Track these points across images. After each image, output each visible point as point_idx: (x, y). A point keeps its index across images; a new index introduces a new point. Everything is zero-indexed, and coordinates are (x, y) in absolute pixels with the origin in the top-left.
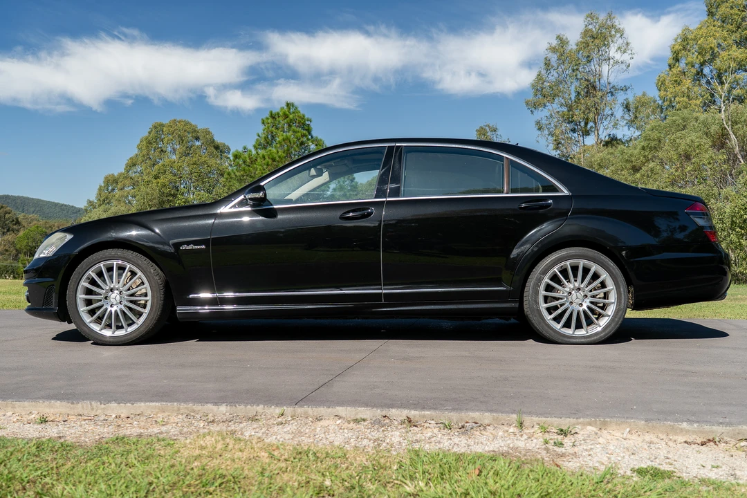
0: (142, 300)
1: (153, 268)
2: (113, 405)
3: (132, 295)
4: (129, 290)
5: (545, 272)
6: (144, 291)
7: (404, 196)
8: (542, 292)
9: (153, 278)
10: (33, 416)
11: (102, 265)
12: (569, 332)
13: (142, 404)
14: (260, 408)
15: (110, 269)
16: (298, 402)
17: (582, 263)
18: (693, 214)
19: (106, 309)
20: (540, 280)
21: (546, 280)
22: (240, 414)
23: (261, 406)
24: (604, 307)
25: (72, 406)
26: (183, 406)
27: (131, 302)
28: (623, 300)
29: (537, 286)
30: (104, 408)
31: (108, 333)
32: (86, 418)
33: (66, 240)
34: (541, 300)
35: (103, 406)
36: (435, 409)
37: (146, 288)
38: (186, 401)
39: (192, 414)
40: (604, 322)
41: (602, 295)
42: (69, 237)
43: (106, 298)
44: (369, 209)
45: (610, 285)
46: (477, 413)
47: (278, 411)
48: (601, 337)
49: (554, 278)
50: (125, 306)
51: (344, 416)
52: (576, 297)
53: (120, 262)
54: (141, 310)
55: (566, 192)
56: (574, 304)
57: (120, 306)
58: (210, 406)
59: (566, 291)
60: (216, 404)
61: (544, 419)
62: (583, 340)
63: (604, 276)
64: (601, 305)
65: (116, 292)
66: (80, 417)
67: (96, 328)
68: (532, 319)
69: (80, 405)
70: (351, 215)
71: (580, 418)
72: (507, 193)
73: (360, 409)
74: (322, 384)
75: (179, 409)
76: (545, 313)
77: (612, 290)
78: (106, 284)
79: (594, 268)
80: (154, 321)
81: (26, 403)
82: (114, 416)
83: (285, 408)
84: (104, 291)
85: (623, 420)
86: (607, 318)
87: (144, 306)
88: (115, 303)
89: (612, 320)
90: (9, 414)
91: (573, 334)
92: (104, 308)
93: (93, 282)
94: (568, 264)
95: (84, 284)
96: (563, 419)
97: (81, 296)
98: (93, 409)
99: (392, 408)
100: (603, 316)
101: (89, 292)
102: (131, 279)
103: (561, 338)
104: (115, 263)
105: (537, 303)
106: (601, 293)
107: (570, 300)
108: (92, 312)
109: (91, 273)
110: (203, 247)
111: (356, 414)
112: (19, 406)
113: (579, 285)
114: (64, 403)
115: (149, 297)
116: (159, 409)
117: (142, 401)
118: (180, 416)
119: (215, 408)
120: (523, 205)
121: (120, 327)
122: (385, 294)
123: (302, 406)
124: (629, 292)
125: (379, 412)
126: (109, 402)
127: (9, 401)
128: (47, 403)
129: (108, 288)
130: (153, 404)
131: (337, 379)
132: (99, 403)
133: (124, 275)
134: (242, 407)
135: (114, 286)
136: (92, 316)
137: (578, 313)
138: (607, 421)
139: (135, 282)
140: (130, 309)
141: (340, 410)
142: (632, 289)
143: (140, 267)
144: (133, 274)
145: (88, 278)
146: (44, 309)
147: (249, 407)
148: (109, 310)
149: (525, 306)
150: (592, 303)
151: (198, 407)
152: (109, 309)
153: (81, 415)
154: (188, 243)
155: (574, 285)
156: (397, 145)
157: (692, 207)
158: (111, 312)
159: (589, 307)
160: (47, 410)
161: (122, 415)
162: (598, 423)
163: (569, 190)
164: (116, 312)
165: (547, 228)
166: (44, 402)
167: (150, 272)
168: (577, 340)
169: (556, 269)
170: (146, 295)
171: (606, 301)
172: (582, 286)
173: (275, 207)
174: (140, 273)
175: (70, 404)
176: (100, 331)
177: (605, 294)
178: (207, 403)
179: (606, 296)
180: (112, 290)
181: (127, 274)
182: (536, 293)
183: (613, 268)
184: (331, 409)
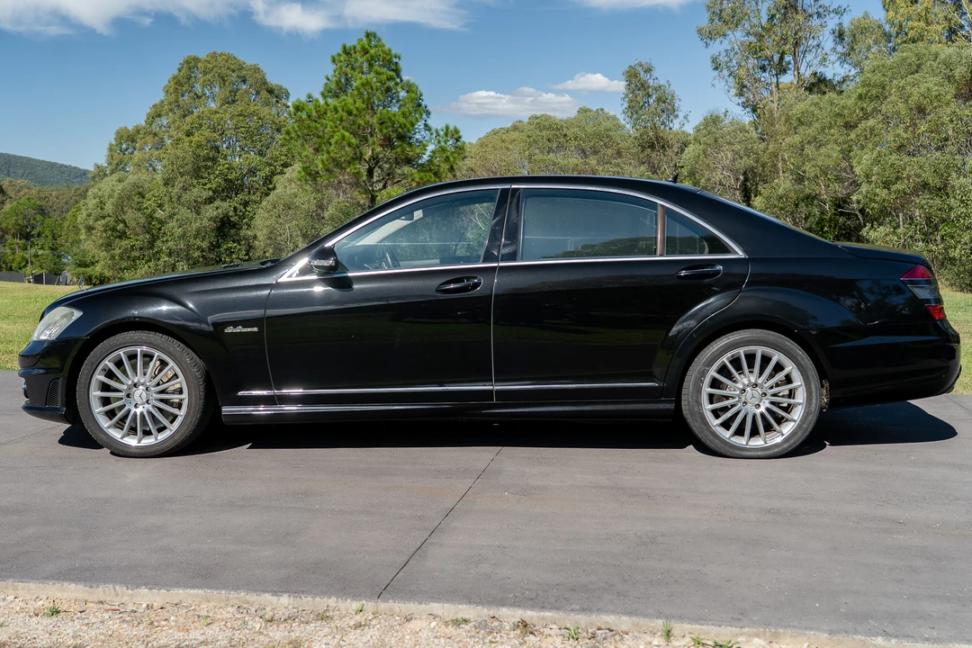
0: (175, 398)
1: (189, 357)
2: (144, 591)
3: (163, 392)
4: (158, 384)
5: (710, 363)
6: (178, 386)
7: (522, 260)
8: (706, 389)
9: (190, 369)
10: (41, 602)
11: (121, 353)
12: (741, 441)
13: (181, 591)
14: (332, 601)
15: (132, 357)
16: (383, 591)
17: (759, 350)
18: (912, 283)
19: (129, 411)
20: (703, 374)
21: (712, 373)
22: (307, 608)
23: (334, 599)
24: (788, 409)
25: (90, 590)
26: (233, 595)
27: (162, 400)
28: (814, 401)
29: (700, 381)
30: (132, 595)
31: (132, 441)
32: (108, 607)
33: (74, 318)
34: (705, 398)
35: (130, 591)
36: (558, 609)
37: (180, 383)
38: (237, 588)
39: (245, 606)
40: (787, 429)
41: (787, 392)
42: (77, 314)
43: (128, 396)
44: (476, 278)
45: (798, 381)
46: (612, 617)
47: (355, 605)
48: (784, 450)
49: (723, 370)
50: (154, 406)
51: (441, 615)
52: (751, 395)
53: (145, 348)
54: (175, 411)
55: (740, 254)
56: (749, 406)
57: (146, 406)
58: (268, 596)
59: (739, 389)
60: (275, 593)
61: (698, 627)
62: (760, 453)
63: (790, 367)
64: (785, 405)
65: (141, 387)
66: (101, 606)
67: (116, 434)
68: (692, 425)
69: (100, 589)
70: (452, 286)
71: (744, 627)
72: (661, 255)
73: (461, 606)
74: (413, 550)
75: (228, 599)
76: (710, 417)
77: (799, 386)
78: (127, 376)
79: (777, 357)
80: (192, 427)
81: (31, 585)
82: (144, 606)
83: (364, 602)
84: (125, 387)
85: (800, 631)
86: (793, 423)
87: (179, 406)
88: (140, 403)
89: (799, 427)
90: (11, 598)
91: (747, 444)
92: (126, 408)
93: (110, 375)
94: (741, 351)
95: (99, 377)
96: (722, 627)
97: (95, 393)
98: (117, 595)
99: (503, 605)
100: (787, 420)
101: (105, 387)
102: (160, 371)
103: (732, 450)
104: (139, 350)
105: (699, 404)
106: (785, 390)
107: (743, 399)
108: (111, 414)
109: (108, 363)
110: (255, 329)
111: (456, 613)
112: (23, 589)
113: (756, 380)
114: (81, 586)
115: (185, 396)
116: (202, 598)
117: (180, 587)
118: (230, 609)
119: (274, 599)
120: (683, 273)
121: (147, 433)
122: (497, 391)
123: (386, 601)
124: (822, 386)
125: (485, 612)
126: (138, 586)
127: (10, 582)
128: (58, 585)
129: (130, 383)
130: (195, 591)
131: (433, 540)
132: (125, 588)
133: (152, 364)
134: (309, 599)
135: (139, 381)
136: (111, 419)
137: (754, 416)
138: (779, 633)
139: (166, 375)
140: (161, 410)
141: (436, 607)
142: (827, 385)
143: (172, 355)
144: (163, 364)
145: (104, 370)
146: (49, 409)
147: (318, 599)
148: (132, 412)
149: (683, 407)
150: (772, 403)
151: (252, 597)
152: (133, 410)
153: (102, 602)
154: (235, 324)
155: (749, 380)
156: (513, 187)
157: (912, 273)
158: (135, 414)
159: (768, 409)
160: (59, 595)
161: (155, 605)
162: (768, 634)
163: (745, 251)
164: (142, 414)
165: (714, 304)
166: (54, 584)
167: (186, 362)
168: (752, 454)
169: (725, 359)
170: (180, 391)
171: (792, 401)
172: (760, 381)
173: (350, 275)
174: (172, 364)
175: (87, 588)
176: (122, 438)
177: (790, 391)
178: (264, 591)
179: (791, 394)
180: (135, 385)
181: (154, 364)
182: (699, 391)
183: (802, 358)
184: (423, 606)
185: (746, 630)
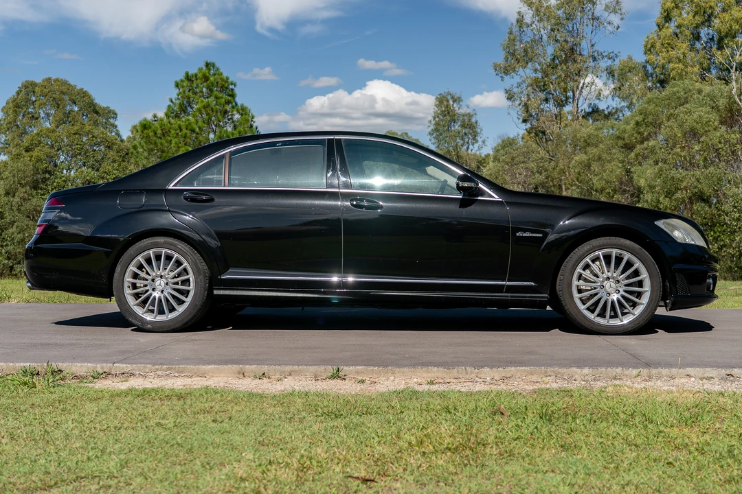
2: (487, 369)
13: (513, 368)
22: (601, 376)
23: (620, 369)
25: (448, 371)
26: (550, 369)
30: (477, 373)
32: (464, 380)
35: (477, 370)
38: (551, 366)
47: (635, 372)
51: (693, 375)
58: (574, 369)
60: (579, 367)
69: (455, 370)
75: (546, 372)
82: (489, 378)
83: (641, 370)
98: (468, 373)
99: (734, 368)
112: (399, 372)
117: (511, 366)
119: (579, 371)
123: (656, 368)
125: (723, 372)
126: (482, 367)
128: (425, 369)
130: (523, 368)
132: (473, 369)
134: (603, 369)
141: (690, 370)
147: (609, 369)
153: (457, 378)
161: (495, 378)
175: (446, 370)
184: (681, 370)
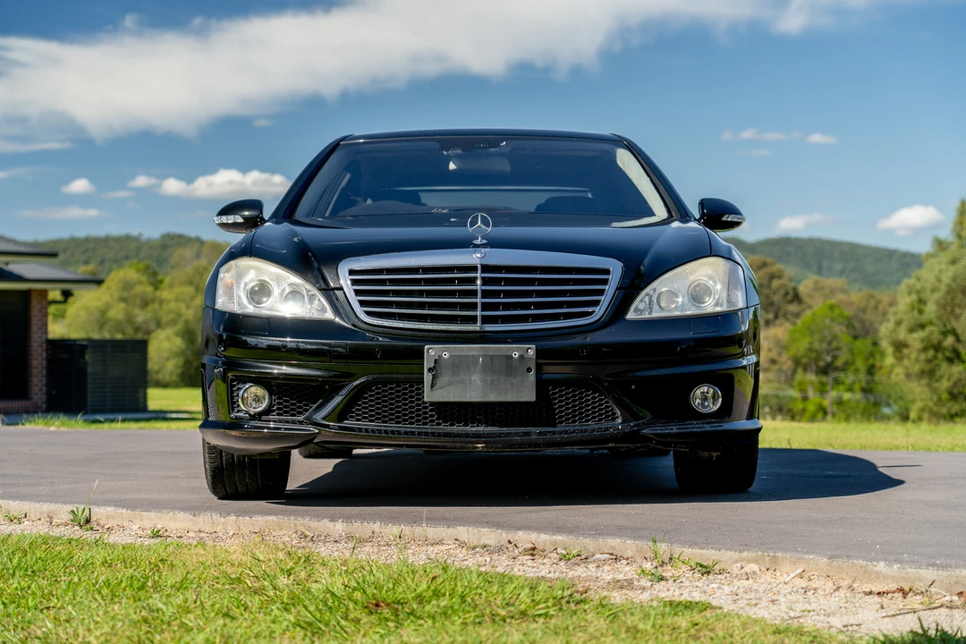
2: (233, 518)
22: (357, 535)
25: (194, 519)
30: (224, 523)
35: (222, 520)
39: (308, 532)
46: (618, 540)
47: (395, 531)
51: (466, 540)
60: (333, 518)
61: (699, 551)
66: (199, 534)
69: (201, 518)
71: (744, 550)
73: (483, 530)
75: (295, 526)
82: (232, 533)
83: (403, 527)
85: (799, 556)
96: (722, 551)
98: (214, 523)
111: (479, 538)
114: (187, 515)
118: (293, 535)
119: (332, 525)
123: (421, 524)
125: (503, 536)
126: (229, 514)
128: (171, 514)
130: (271, 518)
132: (219, 516)
134: (358, 524)
138: (778, 557)
141: (462, 531)
147: (365, 524)
151: (314, 523)
153: (201, 531)
162: (767, 559)
175: (192, 517)
178: (325, 517)
184: (451, 530)
185: (745, 554)
